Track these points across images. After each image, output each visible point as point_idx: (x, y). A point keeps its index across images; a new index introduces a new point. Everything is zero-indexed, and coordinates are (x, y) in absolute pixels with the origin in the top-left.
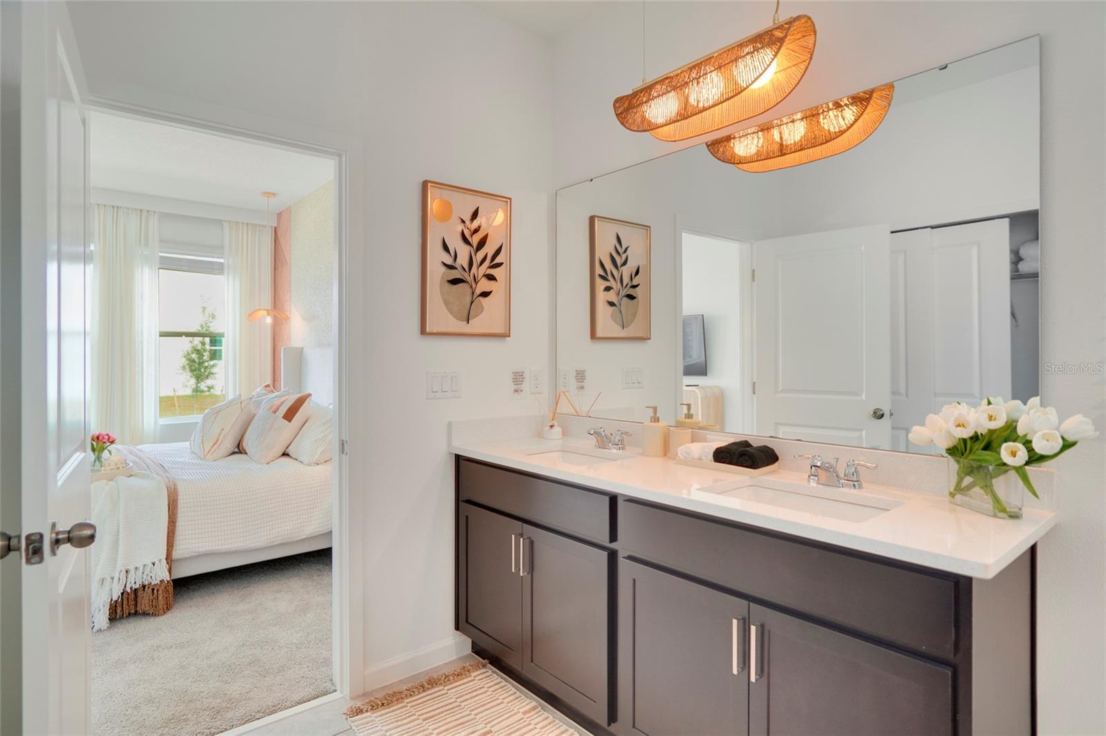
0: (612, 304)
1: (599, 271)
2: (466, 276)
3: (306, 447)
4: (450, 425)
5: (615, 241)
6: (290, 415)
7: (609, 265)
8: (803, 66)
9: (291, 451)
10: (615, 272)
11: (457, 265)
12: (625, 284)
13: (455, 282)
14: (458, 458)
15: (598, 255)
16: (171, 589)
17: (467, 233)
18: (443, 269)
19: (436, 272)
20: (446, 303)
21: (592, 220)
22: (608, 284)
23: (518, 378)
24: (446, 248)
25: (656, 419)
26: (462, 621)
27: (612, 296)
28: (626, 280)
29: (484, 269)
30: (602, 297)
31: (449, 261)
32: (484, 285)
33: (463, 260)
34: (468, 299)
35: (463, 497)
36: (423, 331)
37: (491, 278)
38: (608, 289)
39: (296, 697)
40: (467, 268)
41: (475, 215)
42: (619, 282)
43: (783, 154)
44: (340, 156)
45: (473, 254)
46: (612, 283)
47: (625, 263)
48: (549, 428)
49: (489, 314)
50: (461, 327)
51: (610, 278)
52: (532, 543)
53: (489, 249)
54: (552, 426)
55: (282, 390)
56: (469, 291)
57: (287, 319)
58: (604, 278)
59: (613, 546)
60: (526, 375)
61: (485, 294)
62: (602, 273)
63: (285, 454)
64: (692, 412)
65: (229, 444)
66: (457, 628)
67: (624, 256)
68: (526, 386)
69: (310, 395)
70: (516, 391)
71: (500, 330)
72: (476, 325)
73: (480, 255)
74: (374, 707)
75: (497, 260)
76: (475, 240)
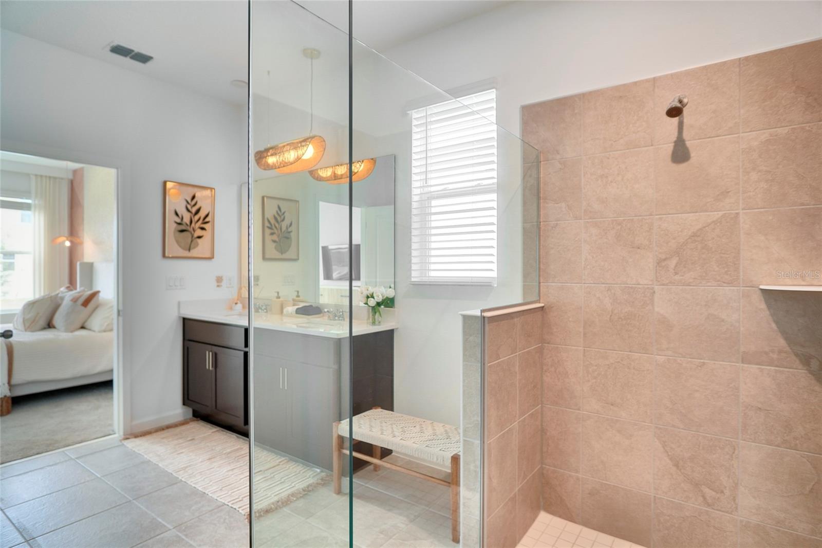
0: (274, 241)
1: (267, 224)
2: (188, 228)
3: (96, 322)
4: (179, 303)
5: (277, 209)
6: (86, 303)
7: (273, 221)
8: (322, 152)
9: (86, 325)
10: (277, 225)
11: (183, 223)
12: (283, 231)
13: (182, 231)
14: (184, 319)
15: (266, 216)
16: (10, 401)
17: (189, 207)
18: (175, 225)
19: (171, 227)
20: (178, 242)
21: (263, 198)
22: (272, 231)
23: (219, 280)
24: (177, 214)
25: (278, 297)
26: (187, 399)
27: (275, 237)
28: (284, 228)
29: (199, 224)
30: (268, 237)
31: (179, 220)
32: (199, 232)
33: (187, 220)
34: (190, 240)
35: (187, 338)
36: (164, 256)
37: (203, 229)
38: (272, 234)
39: (94, 437)
40: (189, 224)
41: (193, 197)
42: (279, 230)
43: (335, 180)
44: (117, 168)
45: (192, 217)
46: (276, 231)
47: (283, 220)
48: (234, 304)
49: (202, 247)
50: (186, 254)
51: (274, 227)
52: (216, 354)
53: (202, 214)
54: (236, 304)
55: (78, 290)
56: (190, 236)
57: (82, 243)
58: (270, 228)
59: (246, 350)
60: (224, 278)
61: (199, 237)
62: (269, 225)
63: (83, 328)
64: (299, 294)
65: (42, 322)
66: (184, 404)
67: (282, 217)
68: (224, 283)
69: (98, 292)
70: (218, 286)
71: (208, 255)
72: (194, 252)
73: (197, 217)
74: (136, 436)
75: (207, 220)
76: (194, 210)
